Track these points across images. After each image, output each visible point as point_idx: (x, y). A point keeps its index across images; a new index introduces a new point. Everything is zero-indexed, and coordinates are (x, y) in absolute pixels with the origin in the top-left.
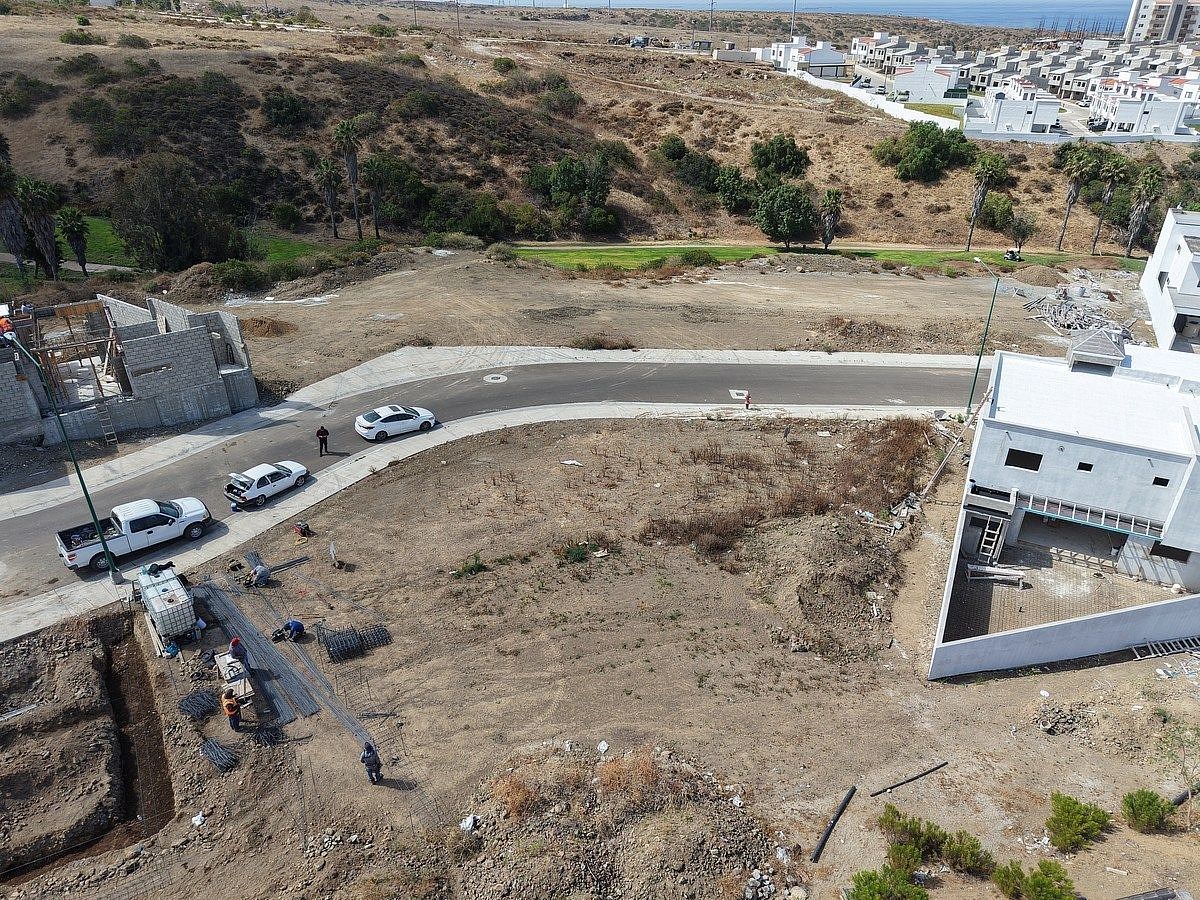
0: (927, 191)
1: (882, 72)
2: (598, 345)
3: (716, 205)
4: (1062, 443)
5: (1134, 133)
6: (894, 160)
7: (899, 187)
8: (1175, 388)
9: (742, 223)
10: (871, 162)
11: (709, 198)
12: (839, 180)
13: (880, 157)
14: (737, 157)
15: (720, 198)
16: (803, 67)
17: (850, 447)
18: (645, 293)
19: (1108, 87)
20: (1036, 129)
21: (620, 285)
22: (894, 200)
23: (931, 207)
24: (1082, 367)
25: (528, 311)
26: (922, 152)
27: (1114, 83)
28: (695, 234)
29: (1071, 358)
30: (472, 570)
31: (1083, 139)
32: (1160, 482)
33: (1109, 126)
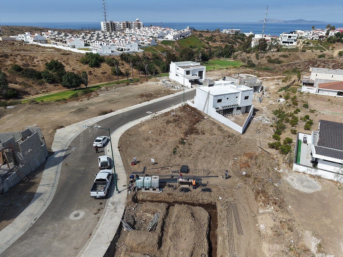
0: (99, 69)
2: (106, 113)
3: (43, 82)
4: (224, 96)
6: (87, 63)
7: (92, 69)
9: (55, 86)
10: (81, 64)
11: (40, 81)
12: (75, 70)
13: (82, 62)
15: (44, 80)
17: (183, 113)
18: (91, 101)
19: (114, 41)
20: (112, 52)
21: (82, 101)
22: (92, 73)
23: (102, 73)
24: (210, 86)
25: (71, 112)
26: (94, 60)
27: (116, 40)
28: (44, 91)
29: (208, 85)
30: (174, 152)
31: (123, 53)
32: (237, 97)
33: (124, 50)
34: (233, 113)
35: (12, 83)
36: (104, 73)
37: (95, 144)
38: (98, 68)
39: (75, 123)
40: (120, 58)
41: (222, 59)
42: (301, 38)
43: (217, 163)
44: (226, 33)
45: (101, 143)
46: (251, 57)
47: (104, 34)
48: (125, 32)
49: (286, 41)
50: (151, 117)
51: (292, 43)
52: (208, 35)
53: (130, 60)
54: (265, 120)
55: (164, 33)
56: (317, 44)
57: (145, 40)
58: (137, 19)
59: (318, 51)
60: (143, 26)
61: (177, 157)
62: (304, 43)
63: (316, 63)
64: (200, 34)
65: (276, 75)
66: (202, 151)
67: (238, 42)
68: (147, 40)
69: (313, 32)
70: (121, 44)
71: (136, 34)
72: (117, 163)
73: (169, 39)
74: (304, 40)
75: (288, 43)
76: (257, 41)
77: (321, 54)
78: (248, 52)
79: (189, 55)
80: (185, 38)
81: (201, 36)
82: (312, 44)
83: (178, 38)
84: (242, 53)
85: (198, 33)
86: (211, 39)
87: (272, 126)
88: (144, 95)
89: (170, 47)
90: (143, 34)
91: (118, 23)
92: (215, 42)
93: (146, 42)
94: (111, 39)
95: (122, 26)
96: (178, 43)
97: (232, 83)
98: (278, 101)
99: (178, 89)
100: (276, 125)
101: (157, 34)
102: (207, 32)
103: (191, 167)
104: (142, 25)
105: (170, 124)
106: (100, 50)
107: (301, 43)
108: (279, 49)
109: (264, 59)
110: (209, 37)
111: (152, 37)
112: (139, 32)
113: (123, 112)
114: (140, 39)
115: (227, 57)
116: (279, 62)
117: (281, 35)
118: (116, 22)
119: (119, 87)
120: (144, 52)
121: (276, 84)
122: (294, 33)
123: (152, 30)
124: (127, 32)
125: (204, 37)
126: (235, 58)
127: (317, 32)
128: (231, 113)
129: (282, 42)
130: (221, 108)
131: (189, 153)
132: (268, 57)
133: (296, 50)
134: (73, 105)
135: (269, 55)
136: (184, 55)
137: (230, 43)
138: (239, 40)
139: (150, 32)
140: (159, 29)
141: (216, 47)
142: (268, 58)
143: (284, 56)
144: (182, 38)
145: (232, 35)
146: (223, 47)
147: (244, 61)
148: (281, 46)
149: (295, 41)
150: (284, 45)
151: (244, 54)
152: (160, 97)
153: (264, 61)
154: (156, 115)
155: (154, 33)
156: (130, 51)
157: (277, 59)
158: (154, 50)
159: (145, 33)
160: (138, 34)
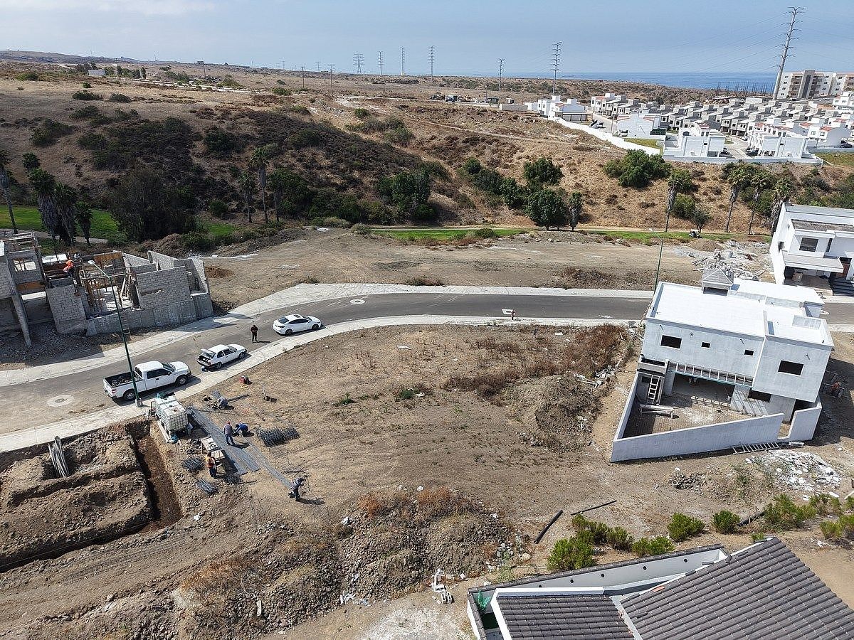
0: (640, 194)
1: (611, 118)
2: (422, 283)
3: (500, 202)
4: (691, 331)
5: (775, 157)
6: (617, 174)
7: (621, 191)
8: (763, 302)
9: (517, 214)
10: (603, 175)
11: (496, 199)
12: (582, 186)
13: (608, 172)
14: (515, 173)
15: (503, 199)
16: (558, 115)
21: (435, 249)
22: (618, 199)
23: (642, 204)
24: (709, 291)
25: (378, 264)
26: (636, 169)
28: (487, 221)
30: (344, 402)
32: (748, 353)
33: (759, 152)
35: (444, 194)
36: (648, 206)
48: (835, 104)
91: (834, 75)
95: (842, 86)
118: (826, 74)
119: (570, 240)
120: (819, 164)
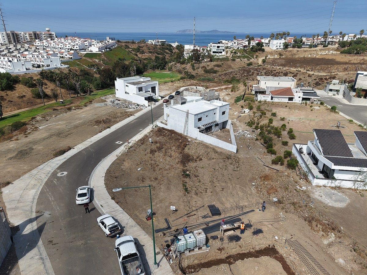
2: (62, 152)
4: (204, 114)
7: (3, 93)
17: (161, 137)
18: (31, 138)
19: (24, 56)
20: (27, 69)
21: (17, 139)
22: (5, 97)
23: (19, 97)
24: (182, 103)
25: (11, 158)
26: (5, 81)
27: (26, 55)
29: (180, 103)
30: (186, 190)
31: (43, 70)
32: (215, 114)
33: (41, 66)
34: (212, 131)
36: (22, 97)
37: (80, 201)
38: (12, 91)
39: (25, 173)
40: (39, 76)
41: (157, 72)
42: (227, 48)
43: (241, 194)
44: (152, 44)
45: (87, 197)
46: (186, 68)
47: (7, 47)
48: (35, 44)
49: (216, 51)
50: (126, 149)
51: (221, 52)
52: (135, 46)
53: (56, 78)
54: (247, 134)
55: (86, 45)
56: (243, 53)
57: (65, 54)
58: (47, 29)
59: (246, 59)
60: (56, 37)
61: (194, 196)
62: (232, 52)
63: (250, 71)
64: (126, 45)
65: (222, 86)
66: (214, 181)
67: (167, 53)
68: (67, 54)
69: (238, 42)
70: (37, 59)
71: (50, 46)
72: (126, 221)
73: (94, 52)
74: (231, 50)
75: (218, 52)
76: (188, 52)
77: (248, 62)
78: (183, 63)
79: (123, 68)
80: (111, 50)
81: (127, 47)
82: (239, 53)
83: (103, 50)
84: (175, 64)
85: (123, 44)
86: (139, 50)
87: (257, 140)
88: (100, 122)
89: (97, 61)
90: (60, 47)
91: (23, 33)
92: (143, 53)
93: (66, 55)
94: (19, 53)
95: (28, 38)
96: (105, 56)
97: (203, 98)
98: (243, 111)
99: (134, 110)
100: (259, 138)
101: (77, 46)
102: (133, 43)
103: (218, 205)
104: (54, 35)
105: (157, 154)
106: (9, 67)
107: (229, 52)
108: (212, 59)
109: (200, 69)
110: (136, 48)
111: (71, 49)
112: (54, 44)
113: (85, 147)
114: (58, 53)
115: (162, 69)
116: (215, 72)
117: (209, 45)
118: (19, 32)
119: (59, 114)
120: (69, 67)
121: (227, 94)
122: (221, 43)
123: (70, 42)
124: (37, 44)
125: (131, 48)
126: (170, 69)
127: (241, 42)
128: (210, 131)
129: (212, 52)
130: (203, 128)
131: (203, 187)
132: (203, 67)
133: (226, 59)
134: (6, 147)
135: (204, 65)
136: (117, 70)
137: (158, 54)
138: (167, 51)
139: (68, 43)
140: (78, 40)
141: (146, 58)
142: (204, 69)
143: (218, 66)
144: (108, 49)
145: (159, 46)
146: (154, 58)
147: (180, 72)
148: (213, 56)
149: (224, 51)
150: (215, 55)
151: (178, 65)
152: (120, 121)
153: (200, 71)
154: (130, 145)
155: (73, 44)
156: (51, 67)
157: (212, 69)
158: (78, 65)
159: (62, 45)
160: (52, 46)
